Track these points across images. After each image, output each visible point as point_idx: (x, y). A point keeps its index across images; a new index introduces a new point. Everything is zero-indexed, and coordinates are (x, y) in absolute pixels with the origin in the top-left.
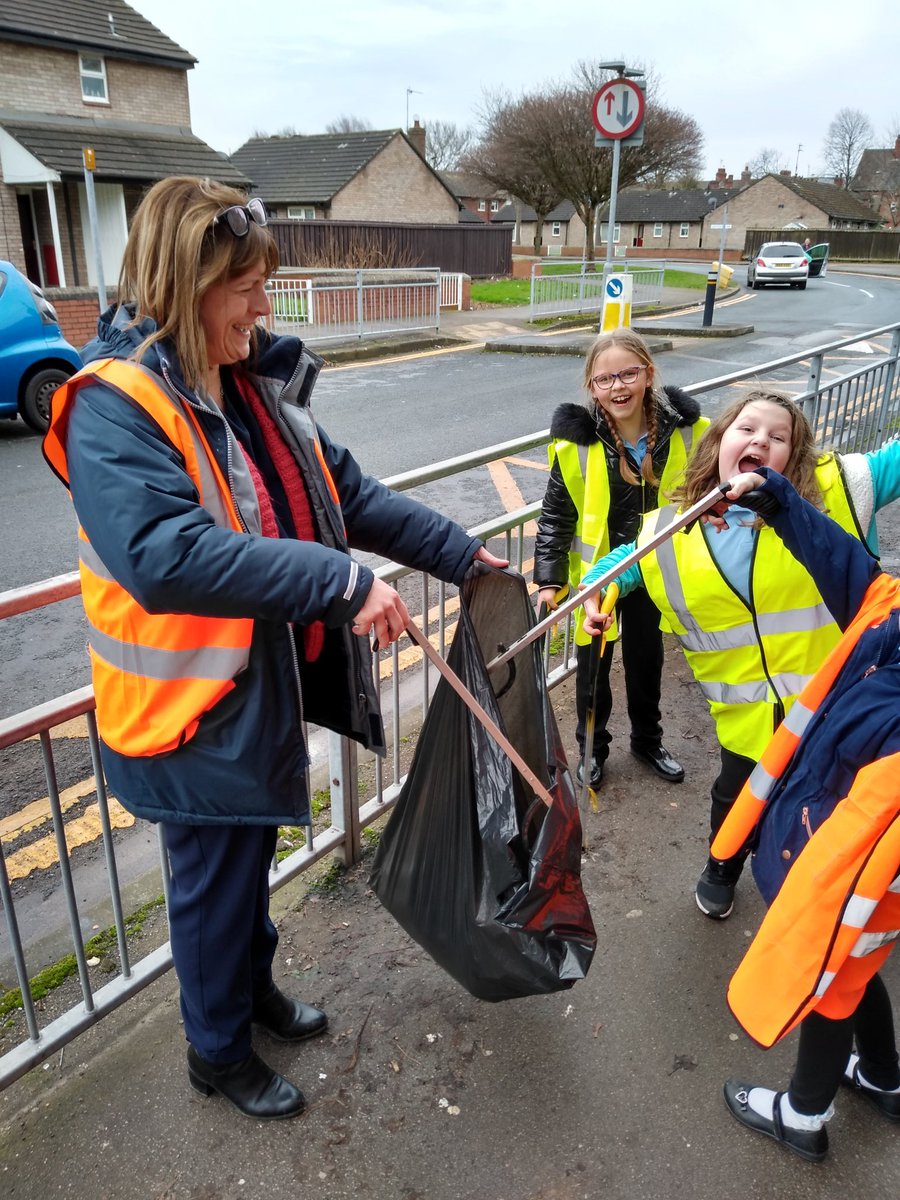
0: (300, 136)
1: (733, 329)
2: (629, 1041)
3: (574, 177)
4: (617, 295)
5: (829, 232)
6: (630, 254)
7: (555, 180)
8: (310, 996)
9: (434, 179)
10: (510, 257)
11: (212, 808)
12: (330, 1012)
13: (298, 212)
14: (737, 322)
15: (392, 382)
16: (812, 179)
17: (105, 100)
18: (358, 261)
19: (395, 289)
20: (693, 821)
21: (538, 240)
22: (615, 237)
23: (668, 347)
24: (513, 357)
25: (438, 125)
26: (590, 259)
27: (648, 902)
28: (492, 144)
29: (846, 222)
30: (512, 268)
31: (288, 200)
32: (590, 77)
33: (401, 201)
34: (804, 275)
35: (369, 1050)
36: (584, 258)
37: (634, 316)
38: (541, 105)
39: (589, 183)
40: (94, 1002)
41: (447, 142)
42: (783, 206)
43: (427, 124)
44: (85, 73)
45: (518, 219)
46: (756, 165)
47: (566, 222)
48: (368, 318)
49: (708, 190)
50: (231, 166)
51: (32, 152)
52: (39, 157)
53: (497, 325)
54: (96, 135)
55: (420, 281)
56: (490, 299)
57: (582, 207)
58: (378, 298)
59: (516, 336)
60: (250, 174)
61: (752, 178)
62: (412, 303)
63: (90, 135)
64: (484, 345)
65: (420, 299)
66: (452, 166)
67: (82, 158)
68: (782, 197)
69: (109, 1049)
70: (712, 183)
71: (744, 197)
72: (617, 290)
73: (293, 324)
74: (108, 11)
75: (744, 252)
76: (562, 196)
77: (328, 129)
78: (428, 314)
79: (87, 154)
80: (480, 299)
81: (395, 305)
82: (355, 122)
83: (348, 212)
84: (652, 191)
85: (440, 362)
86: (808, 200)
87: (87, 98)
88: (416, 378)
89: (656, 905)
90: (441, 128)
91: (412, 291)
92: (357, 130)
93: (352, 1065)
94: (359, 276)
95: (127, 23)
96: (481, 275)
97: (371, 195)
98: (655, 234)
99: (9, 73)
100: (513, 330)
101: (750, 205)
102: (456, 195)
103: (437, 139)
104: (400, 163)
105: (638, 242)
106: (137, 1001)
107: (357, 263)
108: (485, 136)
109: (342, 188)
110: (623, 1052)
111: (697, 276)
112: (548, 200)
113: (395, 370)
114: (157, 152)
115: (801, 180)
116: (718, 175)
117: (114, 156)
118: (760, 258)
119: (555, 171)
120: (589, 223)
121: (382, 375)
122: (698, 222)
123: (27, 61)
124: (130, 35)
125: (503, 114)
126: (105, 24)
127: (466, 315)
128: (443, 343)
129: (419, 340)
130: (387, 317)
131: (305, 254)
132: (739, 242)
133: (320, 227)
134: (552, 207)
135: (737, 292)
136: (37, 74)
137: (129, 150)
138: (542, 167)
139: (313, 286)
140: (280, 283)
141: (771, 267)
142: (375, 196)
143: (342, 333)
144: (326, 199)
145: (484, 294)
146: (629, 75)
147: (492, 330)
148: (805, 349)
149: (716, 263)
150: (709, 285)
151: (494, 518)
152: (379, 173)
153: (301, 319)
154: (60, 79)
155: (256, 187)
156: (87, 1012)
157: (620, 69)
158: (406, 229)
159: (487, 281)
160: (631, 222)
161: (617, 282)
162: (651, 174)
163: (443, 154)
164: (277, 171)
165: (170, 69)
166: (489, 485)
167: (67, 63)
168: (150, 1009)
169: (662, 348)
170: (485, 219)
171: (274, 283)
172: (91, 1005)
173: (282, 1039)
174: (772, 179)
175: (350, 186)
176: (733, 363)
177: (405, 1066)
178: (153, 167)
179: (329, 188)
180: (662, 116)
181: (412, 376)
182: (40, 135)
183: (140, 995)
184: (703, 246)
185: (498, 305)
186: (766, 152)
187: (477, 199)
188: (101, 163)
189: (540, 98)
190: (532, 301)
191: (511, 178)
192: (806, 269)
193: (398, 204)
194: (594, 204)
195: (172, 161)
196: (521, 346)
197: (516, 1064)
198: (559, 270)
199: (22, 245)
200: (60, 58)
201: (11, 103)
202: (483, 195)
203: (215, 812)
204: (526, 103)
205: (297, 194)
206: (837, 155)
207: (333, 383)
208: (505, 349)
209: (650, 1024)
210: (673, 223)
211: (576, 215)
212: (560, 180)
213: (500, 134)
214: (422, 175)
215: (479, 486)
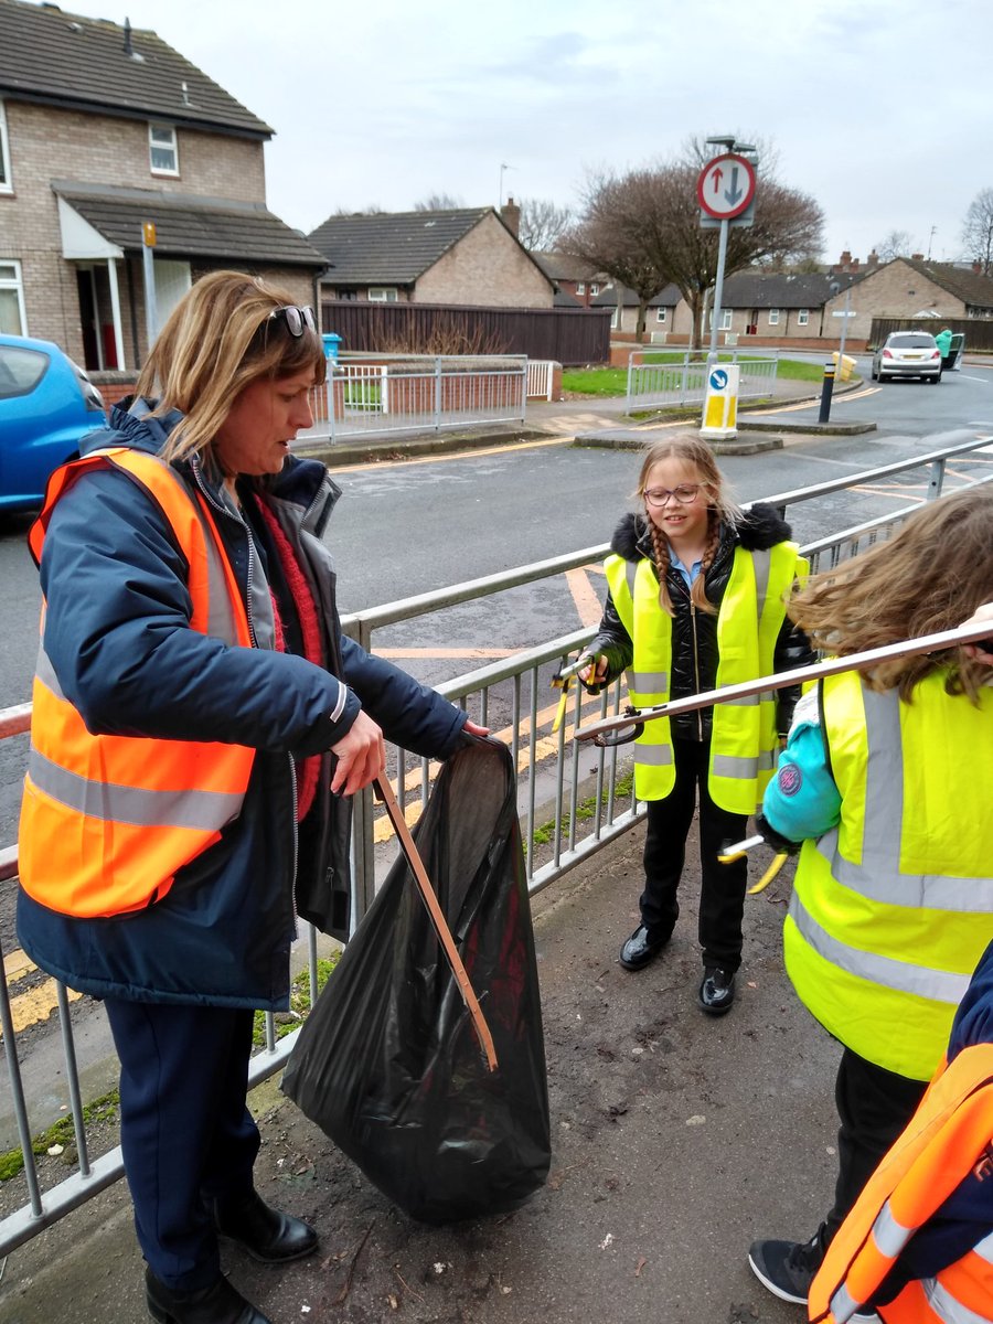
0: (385, 214)
1: (852, 426)
2: (678, 1283)
3: (681, 259)
4: (721, 388)
5: (964, 321)
6: (742, 343)
7: (660, 263)
8: (300, 1208)
9: (527, 260)
10: (607, 345)
11: (172, 982)
12: (322, 1228)
13: (380, 294)
14: (856, 419)
15: (468, 478)
16: (947, 264)
17: (175, 173)
18: (441, 347)
19: (477, 378)
20: (774, 1006)
21: (642, 326)
22: (727, 324)
23: (778, 445)
24: (604, 453)
25: (534, 203)
26: (697, 347)
27: (714, 1106)
28: (590, 223)
29: (984, 310)
30: (610, 356)
31: (369, 281)
32: (702, 152)
33: (491, 283)
34: (936, 368)
35: (365, 1279)
36: (691, 346)
37: (741, 410)
38: (647, 183)
39: (698, 266)
40: (43, 1205)
41: (544, 221)
42: (913, 293)
43: (523, 202)
44: (154, 143)
45: (620, 304)
46: (884, 248)
47: (672, 307)
48: (446, 408)
49: (830, 274)
50: (308, 244)
51: (94, 226)
52: (101, 231)
53: (589, 418)
54: (164, 210)
55: (506, 369)
56: (584, 389)
57: (690, 292)
58: (458, 386)
59: (609, 430)
60: (328, 253)
61: (880, 261)
62: (496, 393)
63: (157, 209)
64: (573, 439)
65: (505, 389)
66: (551, 246)
67: (140, 233)
68: (913, 282)
69: (60, 1260)
70: (835, 266)
71: (870, 282)
72: (721, 382)
73: (364, 413)
74: (183, 80)
75: (870, 342)
76: (668, 280)
77: (417, 207)
78: (513, 405)
79: (146, 229)
80: (572, 389)
81: (477, 395)
82: (446, 200)
83: (433, 294)
84: (769, 275)
85: (524, 458)
86: (942, 287)
87: (155, 170)
88: (494, 475)
89: (722, 1111)
90: (538, 207)
91: (496, 380)
92: (447, 208)
93: (342, 1296)
94: (437, 363)
95: (203, 92)
96: (576, 363)
97: (458, 276)
98: (771, 321)
99: (74, 143)
100: (607, 423)
101: (876, 292)
102: (551, 277)
103: (535, 218)
104: (492, 243)
105: (751, 330)
106: (100, 1202)
107: (439, 349)
108: (585, 214)
109: (428, 268)
110: (669, 1297)
111: (816, 367)
112: (652, 283)
113: (473, 465)
114: (227, 228)
115: (934, 265)
116: (842, 258)
117: (180, 232)
118: (887, 348)
119: (660, 253)
120: (696, 309)
121: (458, 471)
122: (819, 308)
123: (94, 132)
124: (204, 104)
125: (605, 190)
126: (178, 93)
127: (557, 406)
128: (528, 436)
129: (502, 433)
130: (467, 407)
131: (383, 339)
132: (864, 330)
133: (401, 311)
134: (657, 291)
135: (859, 385)
136: (103, 144)
137: (198, 226)
138: (646, 248)
139: (389, 373)
140: (353, 370)
141: (898, 359)
142: (463, 278)
143: (418, 423)
144: (409, 281)
145: (577, 384)
146: (739, 150)
147: (584, 423)
148: (934, 450)
149: (837, 354)
150: (826, 378)
151: (569, 633)
152: (468, 253)
153: (373, 408)
154: (127, 150)
155: (332, 267)
156: (33, 1216)
157: (730, 143)
158: (495, 313)
159: (583, 370)
160: (744, 309)
161: (721, 374)
162: (768, 257)
163: (540, 234)
164: (359, 251)
165: (245, 141)
166: (566, 596)
167: (135, 133)
168: (113, 1212)
169: (772, 446)
170: (583, 303)
171: (346, 369)
172: (39, 1208)
173: (263, 1260)
174: (901, 263)
175: (437, 266)
176: (851, 464)
177: (405, 1302)
178: (224, 244)
179: (414, 269)
180: (780, 195)
181: (491, 472)
182: (103, 207)
183: (103, 1194)
184: (823, 335)
185: (594, 396)
186: (895, 234)
187: (574, 282)
188: (161, 239)
189: (646, 175)
190: (628, 392)
191: (612, 259)
192: (937, 361)
193: (487, 286)
194: (703, 288)
195: (244, 238)
196: (613, 442)
197: (538, 1305)
198: (661, 359)
199: (80, 324)
200: (129, 128)
201: (75, 174)
202: (582, 278)
203: (176, 988)
204: (631, 179)
205: (379, 275)
206: (975, 239)
207: (403, 479)
208: (596, 444)
209: (705, 1261)
210: (790, 310)
211: (683, 301)
212: (666, 262)
213: (602, 213)
214: (515, 255)
215: (555, 597)
